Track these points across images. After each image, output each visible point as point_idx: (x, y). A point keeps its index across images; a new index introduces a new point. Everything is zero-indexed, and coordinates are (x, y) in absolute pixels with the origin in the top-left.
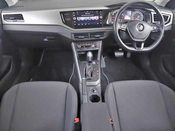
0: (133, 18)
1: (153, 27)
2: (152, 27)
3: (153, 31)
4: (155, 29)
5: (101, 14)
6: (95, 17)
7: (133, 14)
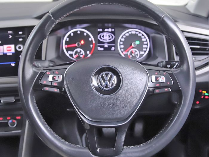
0: (122, 46)
1: (156, 78)
2: (153, 77)
3: (157, 91)
4: (164, 85)
5: (21, 38)
6: (5, 46)
7: (122, 37)
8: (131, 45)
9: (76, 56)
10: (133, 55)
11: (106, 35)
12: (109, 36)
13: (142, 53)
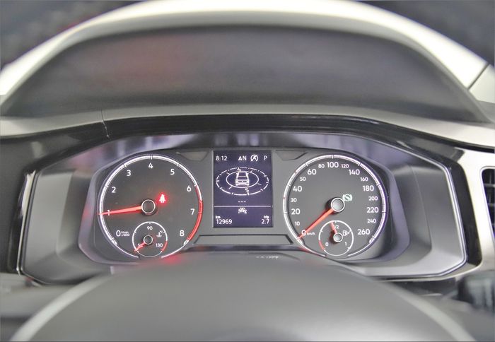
7: (296, 182)
8: (328, 206)
9: (140, 246)
10: (336, 239)
11: (242, 177)
12: (252, 179)
13: (364, 232)
